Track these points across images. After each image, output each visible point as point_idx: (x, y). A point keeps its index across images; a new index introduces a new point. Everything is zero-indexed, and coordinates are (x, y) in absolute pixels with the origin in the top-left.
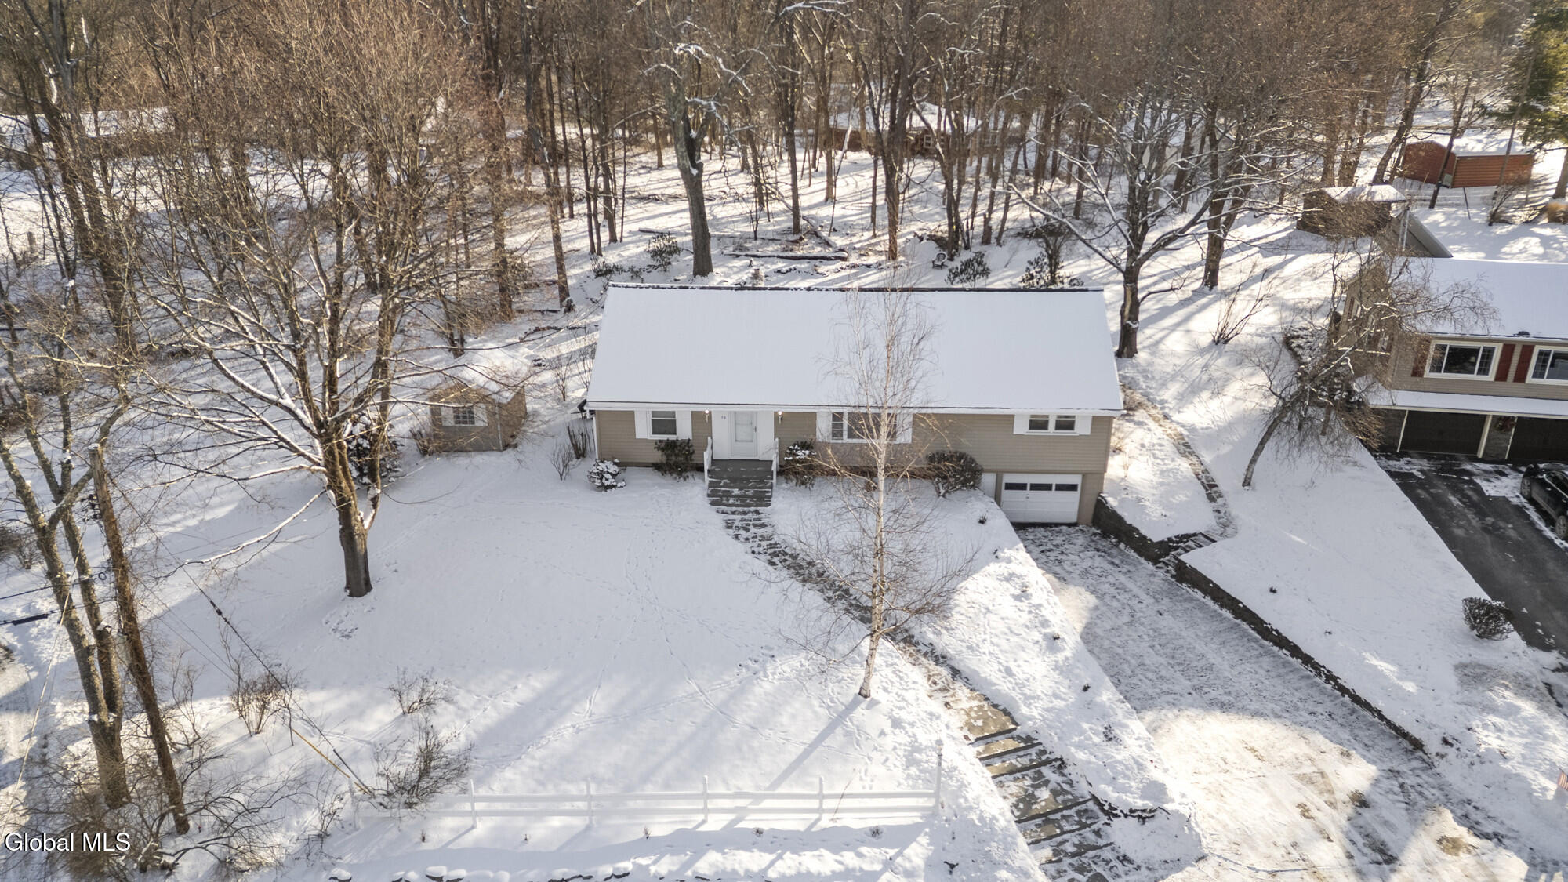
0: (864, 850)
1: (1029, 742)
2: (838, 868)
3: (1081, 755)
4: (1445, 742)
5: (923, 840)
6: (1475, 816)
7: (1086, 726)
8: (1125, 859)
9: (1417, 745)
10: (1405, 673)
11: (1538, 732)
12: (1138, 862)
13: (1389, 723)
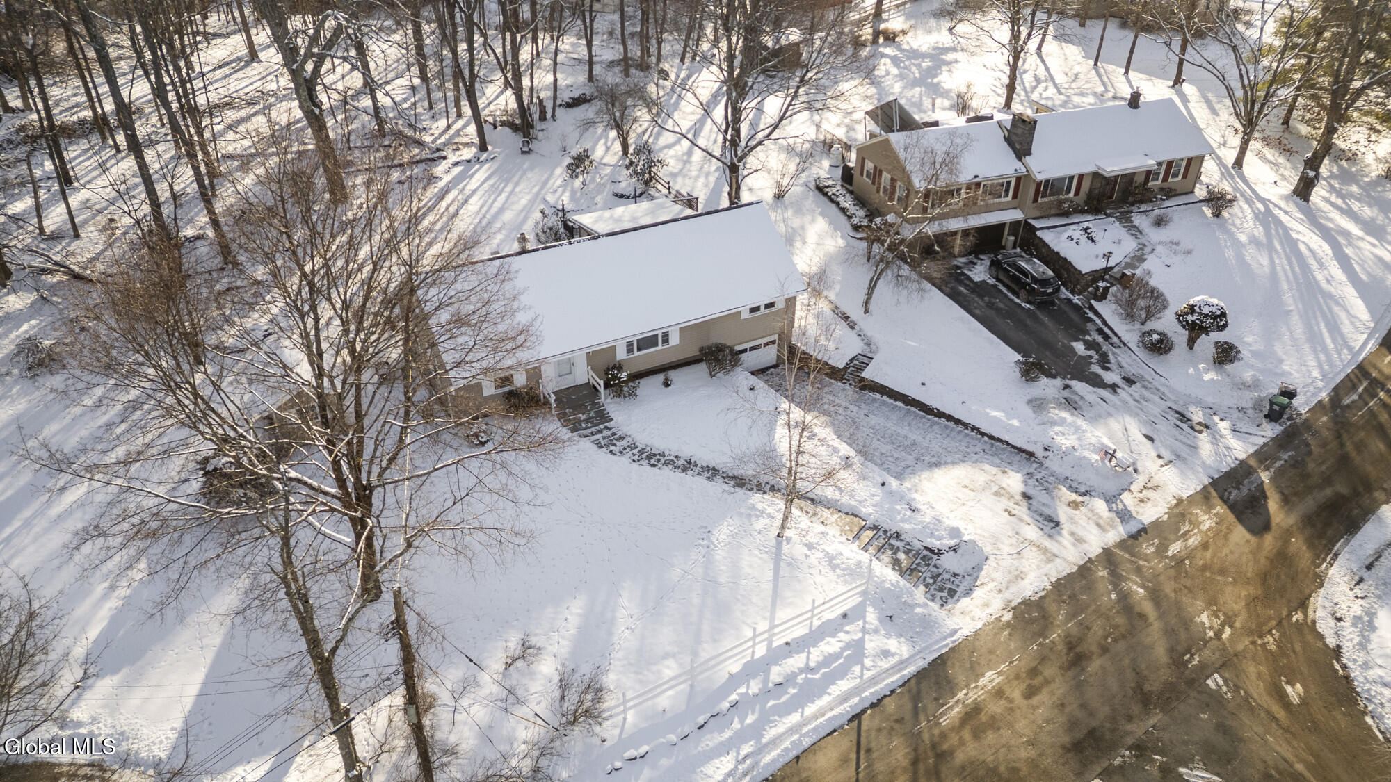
0: (847, 628)
1: (875, 528)
2: (841, 644)
3: (907, 526)
4: (1046, 449)
5: (870, 609)
6: (1075, 485)
7: (898, 507)
8: (955, 575)
9: (1031, 454)
10: (1009, 416)
11: (1078, 429)
12: (962, 573)
13: (1013, 447)
